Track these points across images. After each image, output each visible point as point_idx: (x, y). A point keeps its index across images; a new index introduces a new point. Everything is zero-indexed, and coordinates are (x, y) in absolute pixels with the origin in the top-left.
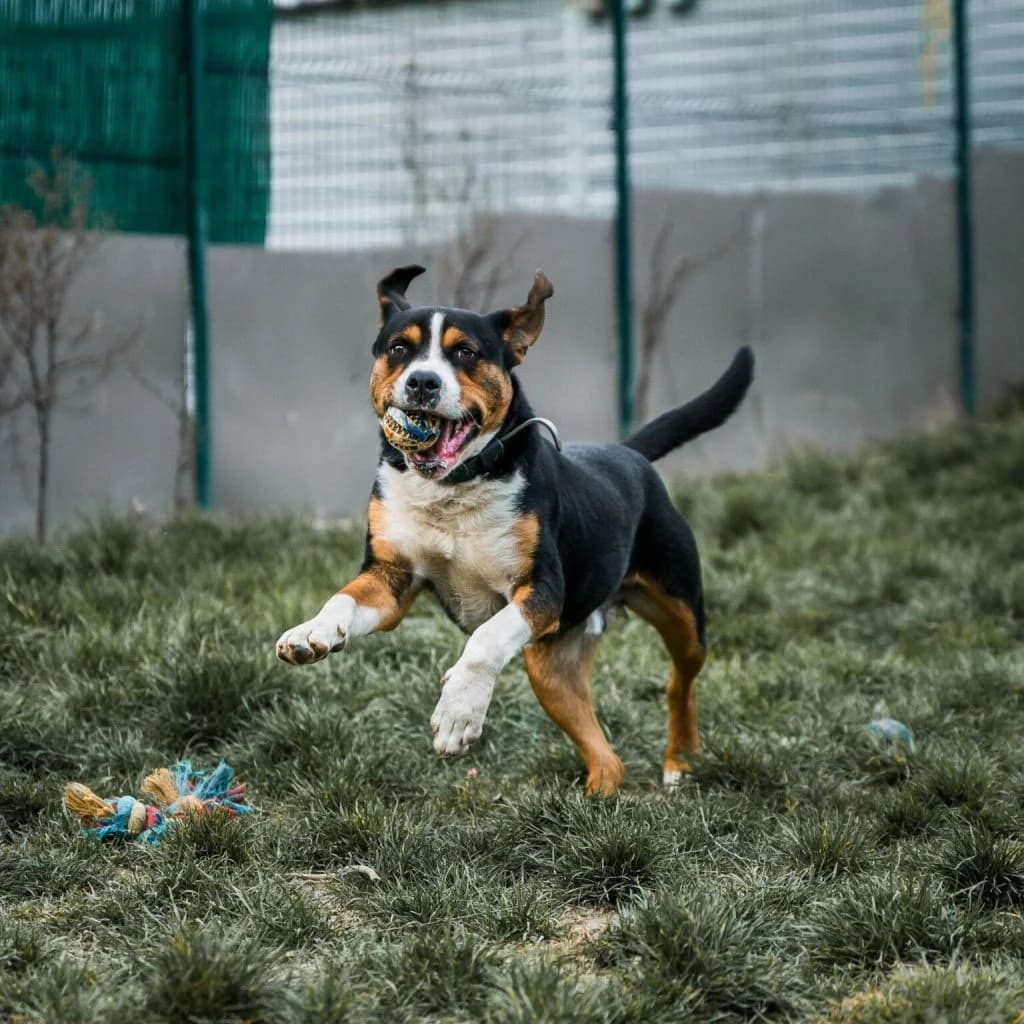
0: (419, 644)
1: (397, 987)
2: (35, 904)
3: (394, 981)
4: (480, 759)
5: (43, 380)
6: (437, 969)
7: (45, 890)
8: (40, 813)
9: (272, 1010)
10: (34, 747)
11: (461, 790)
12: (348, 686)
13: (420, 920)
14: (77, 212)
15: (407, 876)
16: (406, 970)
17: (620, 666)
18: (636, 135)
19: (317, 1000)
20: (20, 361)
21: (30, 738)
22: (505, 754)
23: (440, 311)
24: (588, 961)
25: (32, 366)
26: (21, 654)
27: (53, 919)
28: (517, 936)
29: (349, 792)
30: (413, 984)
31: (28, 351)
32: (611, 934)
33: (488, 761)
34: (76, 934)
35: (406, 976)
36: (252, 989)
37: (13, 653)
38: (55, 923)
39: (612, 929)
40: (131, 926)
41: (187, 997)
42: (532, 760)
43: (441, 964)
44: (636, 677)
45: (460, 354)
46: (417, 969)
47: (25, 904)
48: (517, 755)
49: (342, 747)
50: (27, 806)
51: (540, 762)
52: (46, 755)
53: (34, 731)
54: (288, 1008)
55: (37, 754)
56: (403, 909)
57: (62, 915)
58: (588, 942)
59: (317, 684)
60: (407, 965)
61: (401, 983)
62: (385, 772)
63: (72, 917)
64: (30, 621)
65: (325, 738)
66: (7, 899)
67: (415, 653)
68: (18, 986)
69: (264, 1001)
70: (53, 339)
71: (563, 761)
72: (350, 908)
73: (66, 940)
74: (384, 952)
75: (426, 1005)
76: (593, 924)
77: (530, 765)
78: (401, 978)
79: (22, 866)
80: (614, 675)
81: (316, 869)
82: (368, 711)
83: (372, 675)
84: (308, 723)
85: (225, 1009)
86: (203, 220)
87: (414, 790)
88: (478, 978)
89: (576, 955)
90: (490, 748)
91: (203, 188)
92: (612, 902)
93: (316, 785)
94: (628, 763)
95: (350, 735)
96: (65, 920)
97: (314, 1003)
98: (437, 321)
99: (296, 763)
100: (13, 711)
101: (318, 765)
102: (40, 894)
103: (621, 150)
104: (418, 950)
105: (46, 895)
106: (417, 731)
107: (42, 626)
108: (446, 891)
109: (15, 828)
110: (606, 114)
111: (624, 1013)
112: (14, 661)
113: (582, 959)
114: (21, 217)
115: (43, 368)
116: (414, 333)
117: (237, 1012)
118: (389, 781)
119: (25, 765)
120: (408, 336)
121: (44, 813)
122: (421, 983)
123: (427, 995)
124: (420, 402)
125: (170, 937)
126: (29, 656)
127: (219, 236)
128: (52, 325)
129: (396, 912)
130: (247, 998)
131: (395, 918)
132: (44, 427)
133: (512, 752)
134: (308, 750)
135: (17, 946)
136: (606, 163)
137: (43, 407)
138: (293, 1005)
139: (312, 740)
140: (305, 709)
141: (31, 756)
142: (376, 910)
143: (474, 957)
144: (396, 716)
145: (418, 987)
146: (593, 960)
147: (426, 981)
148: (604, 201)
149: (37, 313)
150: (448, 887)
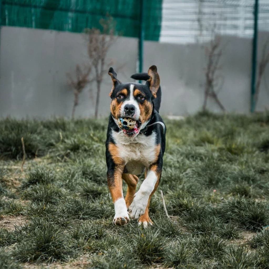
0: (200, 154)
1: (198, 250)
2: (100, 220)
3: (197, 249)
4: (217, 187)
5: (99, 75)
6: (209, 246)
7: (103, 217)
8: (101, 195)
9: (166, 255)
10: (98, 176)
11: (212, 196)
12: (181, 165)
13: (203, 231)
14: (111, 31)
15: (199, 219)
16: (201, 246)
17: (254, 164)
18: (260, 15)
19: (178, 253)
20: (93, 69)
21: (97, 174)
22: (223, 186)
23: (132, 84)
24: (248, 246)
25: (97, 71)
26: (94, 151)
27: (105, 225)
28: (229, 238)
29: (183, 194)
30: (203, 250)
31: (96, 67)
32: (255, 239)
33: (219, 188)
34: (111, 229)
35: (200, 247)
36: (161, 249)
37: (92, 150)
38: (106, 226)
39: (255, 238)
40: (126, 228)
41: (144, 250)
42: (231, 188)
43: (210, 245)
44: (258, 167)
45: (139, 98)
46: (204, 246)
47: (98, 220)
48: (227, 187)
49: (180, 182)
50: (98, 193)
51: (233, 189)
52: (101, 179)
53: (98, 172)
54: (171, 255)
55: (99, 178)
56: (198, 228)
57: (108, 224)
58: (249, 241)
59: (173, 164)
60: (201, 245)
61: (199, 249)
62: (192, 189)
63: (111, 224)
64: (97, 142)
65: (175, 179)
66: (93, 218)
67: (199, 156)
68: (99, 243)
69: (164, 252)
70: (103, 64)
71: (239, 189)
72: (183, 227)
73: (109, 231)
74: (195, 240)
75: (206, 256)
76: (249, 236)
77: (230, 190)
78: (199, 248)
79: (97, 210)
80: (252, 166)
81: (174, 215)
82: (187, 172)
83: (187, 162)
84: (171, 175)
85: (154, 254)
86: (143, 34)
87: (200, 195)
88: (220, 250)
89: (245, 244)
90: (219, 185)
91: (144, 25)
92: (254, 230)
93: (174, 192)
94: (256, 191)
95: (182, 179)
96: (108, 225)
97: (178, 254)
98: (132, 87)
99: (168, 186)
100: (93, 166)
101: (174, 186)
102: (102, 218)
103: (256, 19)
104: (204, 241)
105: (104, 218)
106: (200, 179)
107: (100, 143)
108: (210, 224)
109: (94, 199)
110: (252, 9)
111: (259, 262)
112: (92, 152)
113: (247, 245)
114: (97, 31)
115: (100, 72)
116: (125, 91)
117: (157, 255)
118: (193, 192)
119: (96, 181)
120: (123, 92)
121: (102, 195)
122: (205, 250)
123: (206, 253)
124: (129, 114)
125: (137, 232)
126: (96, 151)
127: (147, 38)
128: (103, 60)
129: (196, 229)
130: (160, 251)
131: (196, 230)
132: (99, 87)
133: (225, 186)
134: (171, 182)
135: (97, 232)
136: (251, 22)
137: (99, 82)
138: (172, 254)
139: (172, 180)
140: (170, 171)
141: (97, 179)
142: (191, 228)
143: (219, 244)
144: (195, 174)
145: (204, 251)
146: (250, 246)
147: (206, 249)
148: (250, 33)
149: (99, 57)
150: (210, 223)
